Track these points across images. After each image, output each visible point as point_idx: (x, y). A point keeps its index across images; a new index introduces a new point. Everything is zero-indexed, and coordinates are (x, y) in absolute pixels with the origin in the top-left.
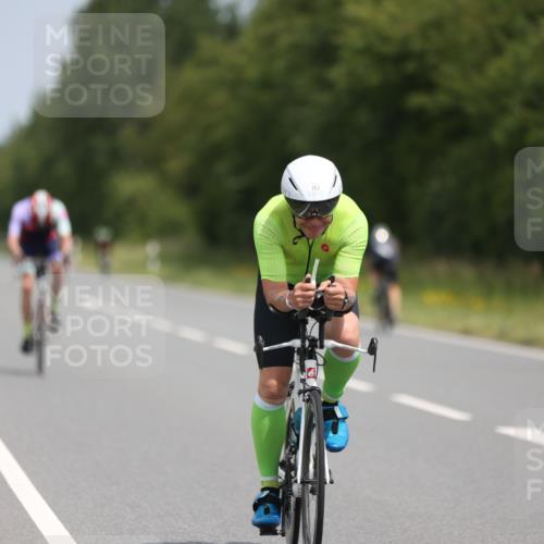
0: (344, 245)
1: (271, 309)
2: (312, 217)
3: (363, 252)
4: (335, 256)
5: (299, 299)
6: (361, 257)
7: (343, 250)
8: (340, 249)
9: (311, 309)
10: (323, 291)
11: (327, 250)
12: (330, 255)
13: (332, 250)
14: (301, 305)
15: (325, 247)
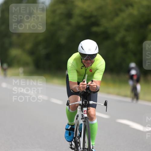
0: (97, 70)
1: (72, 91)
2: (88, 60)
3: (103, 72)
4: (94, 73)
5: (81, 88)
6: (103, 74)
7: (97, 71)
8: (96, 71)
9: (85, 91)
10: (89, 85)
11: (91, 71)
12: (92, 73)
13: (93, 71)
14: (82, 90)
15: (91, 70)
